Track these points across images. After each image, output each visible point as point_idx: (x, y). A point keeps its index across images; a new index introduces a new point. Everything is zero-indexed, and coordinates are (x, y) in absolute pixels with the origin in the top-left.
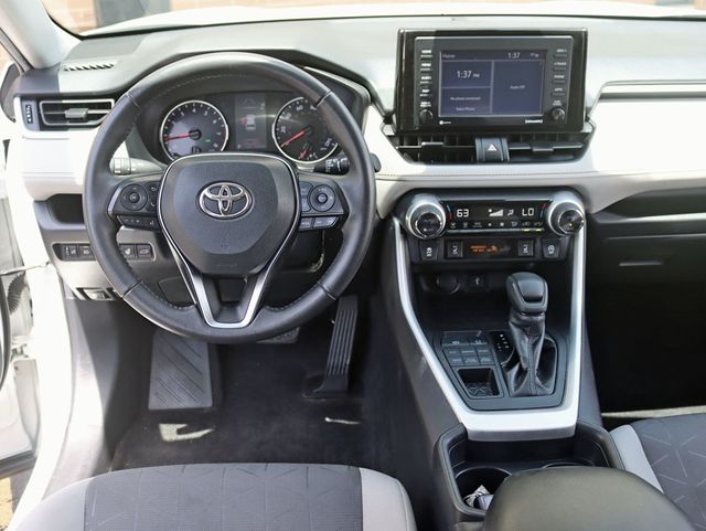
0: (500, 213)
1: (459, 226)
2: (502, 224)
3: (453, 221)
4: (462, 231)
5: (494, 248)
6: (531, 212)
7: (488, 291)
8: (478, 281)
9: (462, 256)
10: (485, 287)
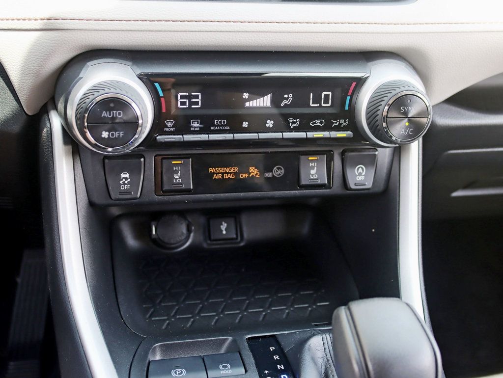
0: (265, 101)
1: (183, 127)
2: (270, 124)
3: (168, 116)
4: (188, 138)
5: (253, 171)
6: (326, 101)
7: (242, 244)
8: (224, 228)
9: (192, 188)
10: (237, 238)
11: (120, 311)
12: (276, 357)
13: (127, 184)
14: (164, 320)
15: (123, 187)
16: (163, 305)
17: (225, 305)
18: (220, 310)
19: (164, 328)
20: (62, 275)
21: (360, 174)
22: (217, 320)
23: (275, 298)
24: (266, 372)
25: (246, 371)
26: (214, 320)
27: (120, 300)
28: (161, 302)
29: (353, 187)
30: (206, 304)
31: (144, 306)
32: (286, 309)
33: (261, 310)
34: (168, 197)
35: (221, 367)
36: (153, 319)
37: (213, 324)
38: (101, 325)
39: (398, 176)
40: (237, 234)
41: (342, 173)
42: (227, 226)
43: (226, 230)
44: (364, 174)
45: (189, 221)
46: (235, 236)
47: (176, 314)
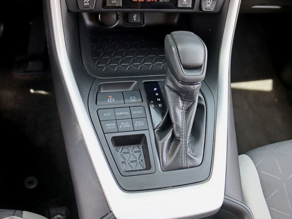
7: (143, 26)
8: (135, 17)
9: (121, 6)
10: (141, 23)
11: (83, 62)
12: (157, 94)
13: (88, 3)
14: (104, 66)
15: (85, 4)
16: (103, 58)
17: (134, 60)
18: (131, 63)
19: (103, 70)
20: (55, 49)
21: (209, 4)
22: (129, 67)
23: (158, 57)
24: (152, 102)
25: (142, 101)
26: (128, 68)
27: (82, 56)
28: (102, 56)
29: (204, 10)
30: (124, 58)
31: (94, 58)
32: (163, 64)
33: (151, 63)
34: (108, 9)
35: (131, 98)
36: (98, 65)
37: (127, 70)
38: (74, 75)
39: (228, 5)
40: (141, 21)
41: (199, 2)
42: (137, 16)
43: (136, 18)
44: (211, 3)
45: (118, 14)
46: (140, 22)
47: (110, 63)
